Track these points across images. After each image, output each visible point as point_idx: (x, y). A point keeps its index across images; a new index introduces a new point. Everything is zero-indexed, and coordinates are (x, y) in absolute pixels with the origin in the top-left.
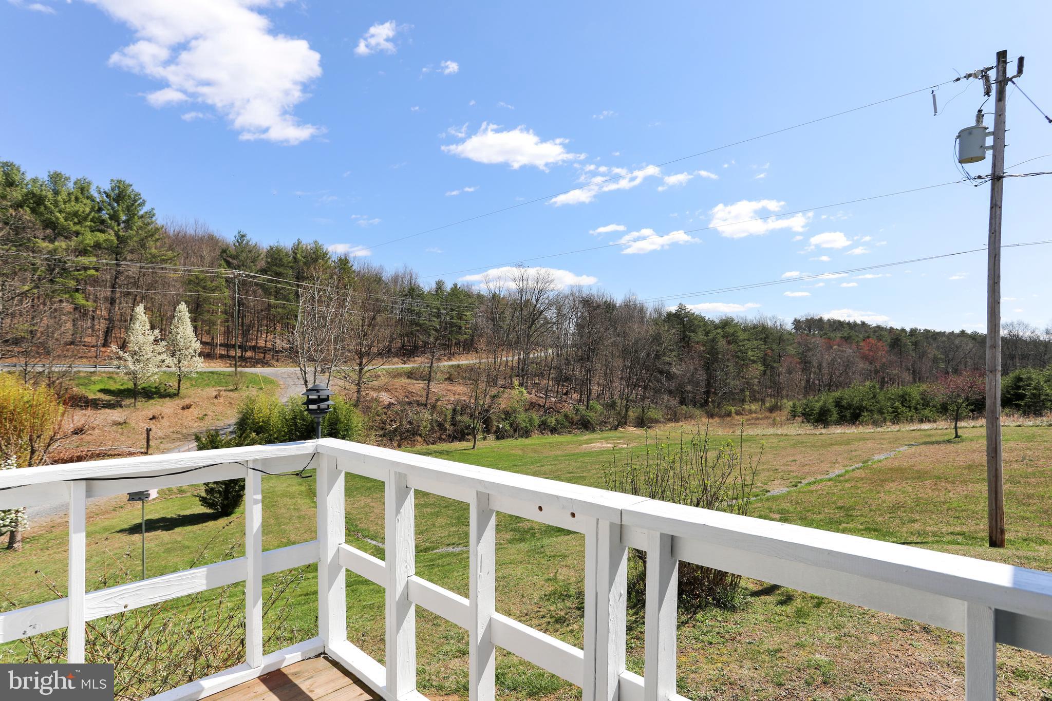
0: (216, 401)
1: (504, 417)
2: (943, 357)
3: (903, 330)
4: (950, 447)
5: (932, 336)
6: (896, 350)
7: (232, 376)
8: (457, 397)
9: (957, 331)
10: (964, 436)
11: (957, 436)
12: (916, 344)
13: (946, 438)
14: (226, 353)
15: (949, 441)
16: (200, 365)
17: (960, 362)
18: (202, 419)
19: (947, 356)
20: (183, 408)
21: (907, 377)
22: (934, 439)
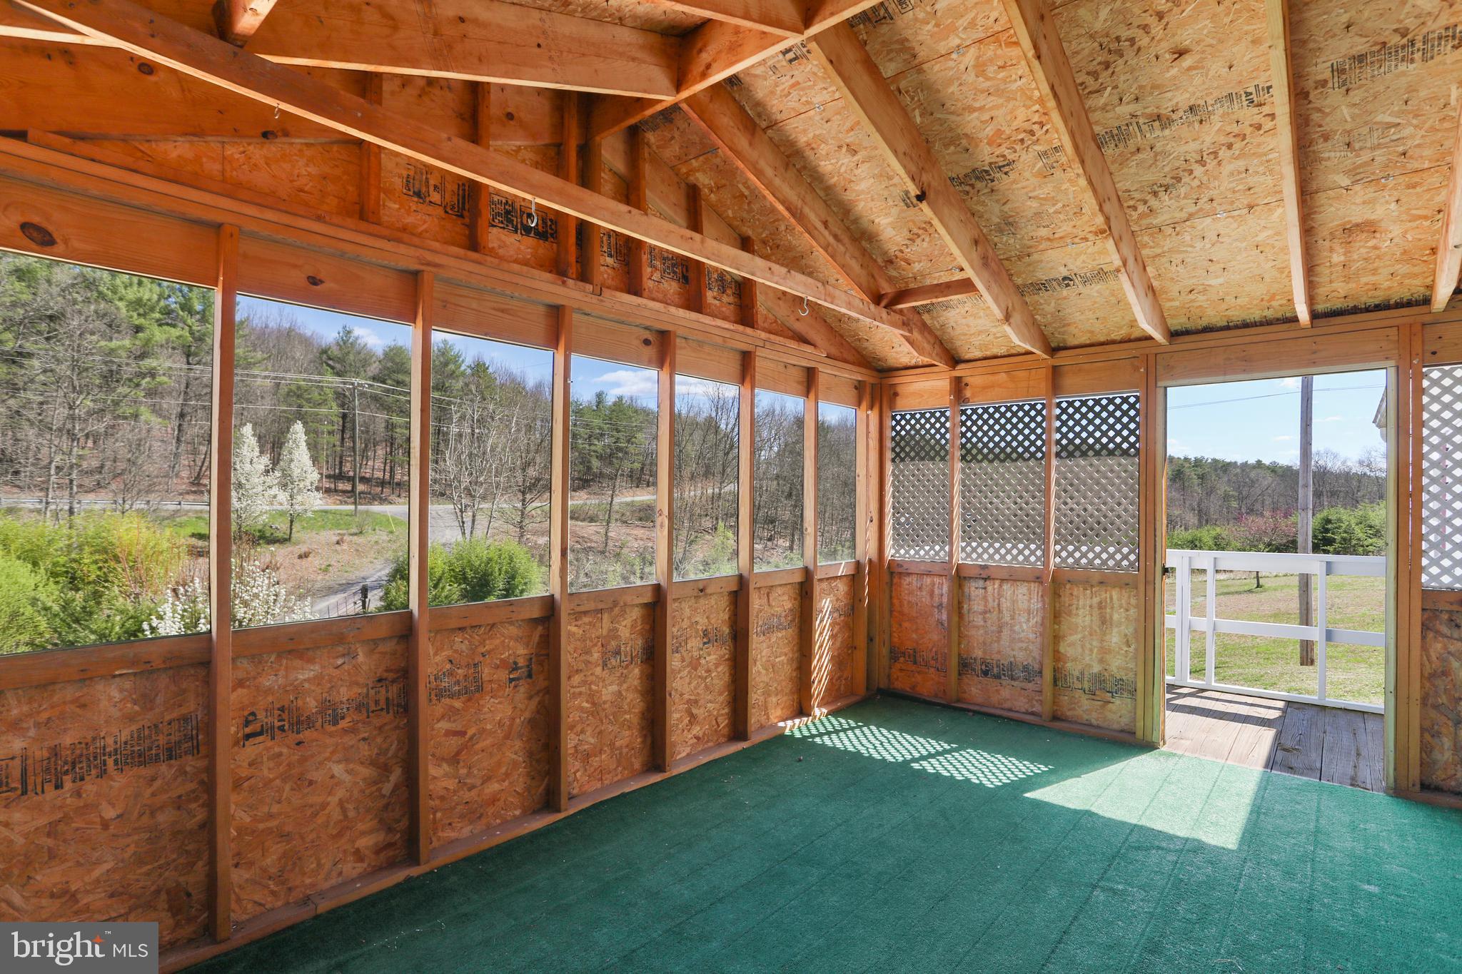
0: (338, 547)
1: (702, 568)
2: (1235, 494)
3: (1186, 459)
4: (1252, 597)
5: (1223, 468)
6: (1178, 485)
7: (351, 516)
8: (641, 543)
9: (1252, 461)
10: (1266, 586)
11: (1258, 586)
12: (1202, 477)
13: (1246, 588)
14: (333, 486)
15: (1250, 591)
16: (317, 502)
17: (1256, 500)
18: (326, 570)
19: (1240, 493)
20: (300, 557)
21: (1192, 519)
22: (1232, 589)
